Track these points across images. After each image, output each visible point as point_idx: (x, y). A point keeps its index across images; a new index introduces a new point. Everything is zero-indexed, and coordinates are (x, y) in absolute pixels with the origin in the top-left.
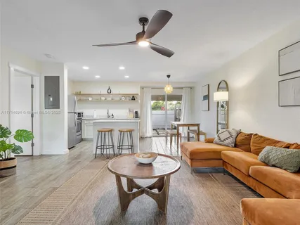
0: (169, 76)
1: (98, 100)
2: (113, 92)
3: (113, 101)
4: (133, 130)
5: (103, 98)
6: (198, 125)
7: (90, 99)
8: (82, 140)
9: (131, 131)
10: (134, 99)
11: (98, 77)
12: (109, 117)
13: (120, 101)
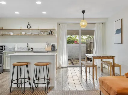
0: (83, 12)
1: (19, 35)
2: (32, 27)
3: (32, 36)
4: (50, 63)
5: (23, 33)
6: (113, 58)
7: (12, 34)
8: (4, 71)
9: (47, 65)
10: (51, 33)
11: (17, 13)
12: (29, 49)
13: (38, 36)
